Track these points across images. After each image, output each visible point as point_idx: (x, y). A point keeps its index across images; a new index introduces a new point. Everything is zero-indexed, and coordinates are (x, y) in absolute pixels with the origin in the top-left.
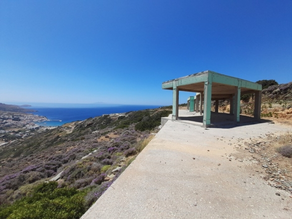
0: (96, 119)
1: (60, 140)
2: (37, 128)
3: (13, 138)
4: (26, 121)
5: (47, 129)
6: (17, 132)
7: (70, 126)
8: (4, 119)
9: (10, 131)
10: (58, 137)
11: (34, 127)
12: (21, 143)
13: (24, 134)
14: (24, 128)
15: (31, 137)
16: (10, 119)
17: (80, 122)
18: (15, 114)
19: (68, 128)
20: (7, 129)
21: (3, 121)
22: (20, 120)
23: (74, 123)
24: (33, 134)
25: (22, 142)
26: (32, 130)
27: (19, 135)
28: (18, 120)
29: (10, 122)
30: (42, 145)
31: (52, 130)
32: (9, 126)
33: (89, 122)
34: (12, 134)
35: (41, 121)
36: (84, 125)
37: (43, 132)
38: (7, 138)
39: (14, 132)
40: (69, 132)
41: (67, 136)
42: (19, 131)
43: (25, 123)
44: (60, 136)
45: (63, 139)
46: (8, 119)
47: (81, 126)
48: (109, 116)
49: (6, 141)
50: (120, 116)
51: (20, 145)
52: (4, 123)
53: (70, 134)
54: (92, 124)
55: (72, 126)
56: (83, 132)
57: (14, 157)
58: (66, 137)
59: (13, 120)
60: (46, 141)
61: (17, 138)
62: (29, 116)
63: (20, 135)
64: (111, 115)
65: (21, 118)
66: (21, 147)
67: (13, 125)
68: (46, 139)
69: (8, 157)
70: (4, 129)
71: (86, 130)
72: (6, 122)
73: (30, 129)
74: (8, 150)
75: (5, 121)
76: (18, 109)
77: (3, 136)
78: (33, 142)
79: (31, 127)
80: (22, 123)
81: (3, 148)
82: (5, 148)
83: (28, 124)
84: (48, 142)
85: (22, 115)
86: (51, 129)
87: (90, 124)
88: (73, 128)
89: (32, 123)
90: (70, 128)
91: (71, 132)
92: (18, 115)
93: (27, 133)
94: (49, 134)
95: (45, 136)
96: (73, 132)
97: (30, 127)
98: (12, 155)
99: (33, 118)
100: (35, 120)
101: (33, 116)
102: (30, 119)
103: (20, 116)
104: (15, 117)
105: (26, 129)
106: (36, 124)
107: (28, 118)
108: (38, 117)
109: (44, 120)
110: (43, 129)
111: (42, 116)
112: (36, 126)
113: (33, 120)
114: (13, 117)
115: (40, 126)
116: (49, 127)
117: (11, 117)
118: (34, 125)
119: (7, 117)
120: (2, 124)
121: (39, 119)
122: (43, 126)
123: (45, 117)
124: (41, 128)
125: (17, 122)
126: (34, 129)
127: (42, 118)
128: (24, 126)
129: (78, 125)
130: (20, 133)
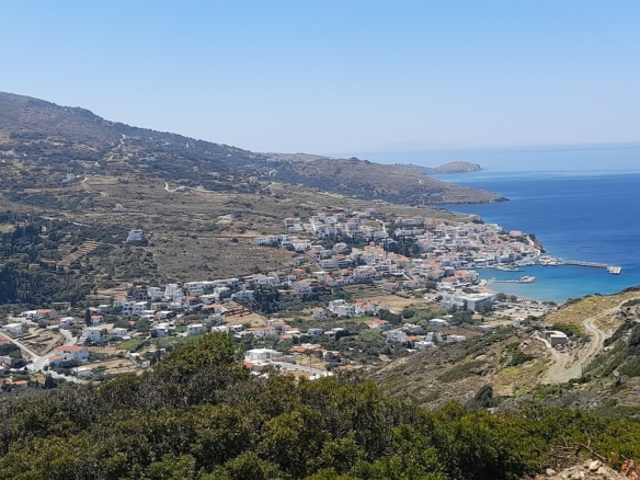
2: (486, 308)
3: (369, 351)
4: (445, 258)
6: (396, 321)
8: (356, 241)
9: (369, 307)
11: (472, 298)
14: (429, 297)
16: (378, 241)
18: (405, 214)
21: (348, 252)
24: (461, 337)
26: (461, 317)
27: (399, 334)
28: (406, 247)
29: (375, 259)
32: (368, 281)
34: (374, 325)
42: (408, 314)
43: (437, 272)
52: (353, 265)
59: (389, 248)
61: (389, 353)
62: (459, 230)
65: (424, 240)
67: (388, 276)
70: (348, 298)
72: (360, 262)
73: (453, 310)
75: (355, 251)
80: (425, 266)
83: (447, 274)
85: (428, 221)
89: (466, 274)
93: (438, 328)
97: (453, 294)
99: (473, 244)
100: (483, 256)
101: (476, 231)
102: (459, 249)
103: (421, 226)
104: (398, 232)
105: (436, 308)
106: (483, 282)
107: (454, 243)
108: (497, 236)
109: (525, 255)
110: (509, 319)
111: (517, 233)
112: (482, 295)
113: (472, 252)
114: (391, 234)
115: (502, 297)
116: (544, 303)
117: (384, 232)
118: (473, 287)
119: (366, 229)
120: (344, 271)
121: (500, 250)
122: (513, 299)
123: (533, 238)
124: (503, 307)
125: (404, 259)
126: (472, 307)
127: (517, 244)
128: (431, 285)
130: (408, 325)
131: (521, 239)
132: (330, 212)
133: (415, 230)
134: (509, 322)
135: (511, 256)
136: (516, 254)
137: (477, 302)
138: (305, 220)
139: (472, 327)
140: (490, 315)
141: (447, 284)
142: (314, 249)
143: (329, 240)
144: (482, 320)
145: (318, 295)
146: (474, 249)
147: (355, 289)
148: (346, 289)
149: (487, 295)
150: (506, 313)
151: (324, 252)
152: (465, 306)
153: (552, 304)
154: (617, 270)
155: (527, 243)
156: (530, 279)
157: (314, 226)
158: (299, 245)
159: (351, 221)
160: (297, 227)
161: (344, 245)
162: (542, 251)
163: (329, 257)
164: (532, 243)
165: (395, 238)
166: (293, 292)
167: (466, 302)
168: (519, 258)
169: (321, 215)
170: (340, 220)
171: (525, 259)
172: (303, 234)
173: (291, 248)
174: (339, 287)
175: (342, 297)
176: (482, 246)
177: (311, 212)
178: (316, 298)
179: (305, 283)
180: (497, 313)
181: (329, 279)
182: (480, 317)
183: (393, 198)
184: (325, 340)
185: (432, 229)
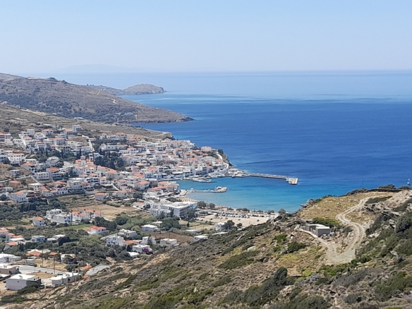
1: (292, 296)
2: (189, 214)
3: (98, 254)
4: (147, 171)
5: (229, 225)
6: (112, 227)
7: (342, 219)
8: (65, 155)
9: (85, 216)
10: (281, 278)
11: (176, 205)
14: (138, 206)
15: (163, 257)
16: (87, 154)
18: (108, 131)
19: (334, 229)
20: (75, 204)
21: (61, 165)
24: (173, 241)
25: (132, 278)
26: (170, 223)
27: (117, 239)
28: (112, 161)
31: (255, 231)
34: (93, 231)
35: (203, 173)
37: (213, 237)
39: (99, 222)
40: (337, 254)
41: (329, 277)
42: (121, 221)
43: (143, 183)
44: (293, 272)
46: (78, 157)
52: (66, 177)
53: (341, 268)
58: (321, 282)
59: (98, 162)
60: (227, 289)
61: (113, 256)
63: (122, 243)
65: (128, 154)
67: (99, 187)
68: (228, 280)
70: (63, 207)
72: (73, 174)
73: (162, 217)
75: (67, 165)
76: (113, 109)
77: (62, 241)
79: (165, 206)
80: (132, 178)
81: (59, 298)
82: (68, 298)
83: (151, 185)
85: (130, 137)
86: (247, 222)
88: (360, 229)
91: (349, 256)
92: (117, 137)
93: (150, 233)
94: (238, 251)
95: (222, 259)
96: (362, 258)
97: (158, 203)
99: (171, 158)
100: (180, 169)
101: (172, 146)
102: (159, 163)
103: (124, 142)
104: (103, 147)
105: (145, 216)
106: (183, 192)
107: (154, 157)
108: (191, 151)
109: (216, 168)
110: (210, 224)
111: (207, 149)
112: (185, 203)
113: (171, 165)
114: (97, 149)
115: (202, 205)
116: (239, 210)
118: (176, 196)
119: (74, 145)
120: (59, 183)
121: (194, 163)
122: (212, 207)
123: (221, 152)
124: (204, 213)
125: (113, 171)
126: (177, 214)
127: (209, 158)
128: (138, 195)
129: (386, 217)
130: (123, 231)
131: (212, 154)
132: (39, 129)
133: (119, 146)
134: (211, 227)
135: (204, 169)
136: (209, 167)
137: (181, 210)
138: (15, 135)
139: (180, 231)
140: (193, 221)
141: (152, 194)
142: (29, 162)
143: (42, 154)
144: (188, 225)
145: (35, 205)
146: (172, 163)
147: (69, 199)
148: (61, 200)
149: (189, 203)
150: (207, 218)
151: (39, 165)
152: (172, 213)
153: (245, 210)
154: (295, 181)
155: (217, 158)
156: (223, 189)
157: (24, 141)
158: (14, 158)
159: (59, 137)
160: (8, 142)
161: (57, 159)
162: (230, 165)
163: (44, 170)
164: (221, 157)
165: (101, 152)
166: (11, 202)
167: (172, 210)
168: (211, 171)
169: (32, 131)
170: (49, 136)
171: (216, 172)
172: (16, 149)
173: (7, 162)
174: (54, 198)
175: (57, 207)
176: (179, 159)
177: (20, 128)
178: (33, 208)
179: (23, 194)
180: (200, 219)
181: (44, 191)
182: (186, 223)
183: (89, 116)
184: (50, 246)
185: (134, 145)
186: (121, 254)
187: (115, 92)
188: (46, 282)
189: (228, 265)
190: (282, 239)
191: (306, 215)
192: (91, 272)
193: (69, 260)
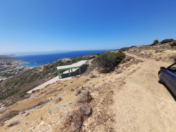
0: (54, 63)
1: (37, 75)
2: (23, 69)
3: (10, 75)
4: (15, 64)
7: (41, 67)
8: (2, 64)
9: (7, 71)
10: (36, 74)
12: (16, 78)
13: (16, 72)
15: (21, 74)
16: (5, 64)
17: (46, 65)
19: (40, 68)
20: (5, 70)
21: (1, 66)
22: (11, 64)
23: (43, 65)
24: (21, 72)
26: (20, 70)
27: (13, 73)
29: (6, 66)
30: (28, 78)
31: (32, 69)
32: (5, 69)
33: (51, 65)
34: (9, 73)
35: (24, 64)
36: (48, 66)
37: (27, 71)
38: (7, 75)
39: (9, 71)
40: (41, 70)
41: (41, 73)
42: (12, 71)
43: (15, 66)
44: (37, 73)
45: (39, 74)
46: (4, 64)
47: (47, 67)
48: (61, 61)
49: (7, 77)
50: (68, 60)
51: (16, 79)
54: (53, 66)
55: (42, 67)
56: (48, 70)
57: (15, 85)
59: (7, 64)
60: (30, 76)
62: (16, 62)
63: (14, 73)
64: (63, 60)
65: (12, 63)
66: (17, 80)
67: (8, 67)
69: (11, 85)
70: (3, 71)
71: (50, 69)
72: (3, 66)
73: (19, 69)
74: (10, 82)
75: (2, 66)
76: (8, 58)
77: (4, 75)
78: (23, 77)
80: (13, 66)
81: (6, 81)
82: (8, 81)
83: (16, 66)
84: (31, 76)
85: (12, 61)
87: (52, 66)
88: (43, 68)
89: (19, 66)
90: (41, 68)
91: (42, 70)
92: (9, 61)
94: (30, 72)
95: (29, 73)
96: (43, 70)
97: (18, 68)
98: (13, 84)
100: (20, 64)
105: (16, 70)
106: (21, 66)
110: (26, 69)
115: (24, 67)
116: (29, 67)
117: (5, 63)
120: (1, 68)
121: (22, 63)
122: (26, 67)
128: (15, 67)
129: (45, 67)
130: (13, 72)
131: (25, 62)
137: (21, 68)
141: (17, 67)
162: (27, 63)
174: (1, 70)
183: (4, 59)
184: (2, 75)
185: (12, 62)
186: (14, 75)
187: (7, 56)
188: (4, 80)
189: (30, 73)
190: (35, 70)
191: (38, 67)
192: (10, 77)
193: (6, 77)
